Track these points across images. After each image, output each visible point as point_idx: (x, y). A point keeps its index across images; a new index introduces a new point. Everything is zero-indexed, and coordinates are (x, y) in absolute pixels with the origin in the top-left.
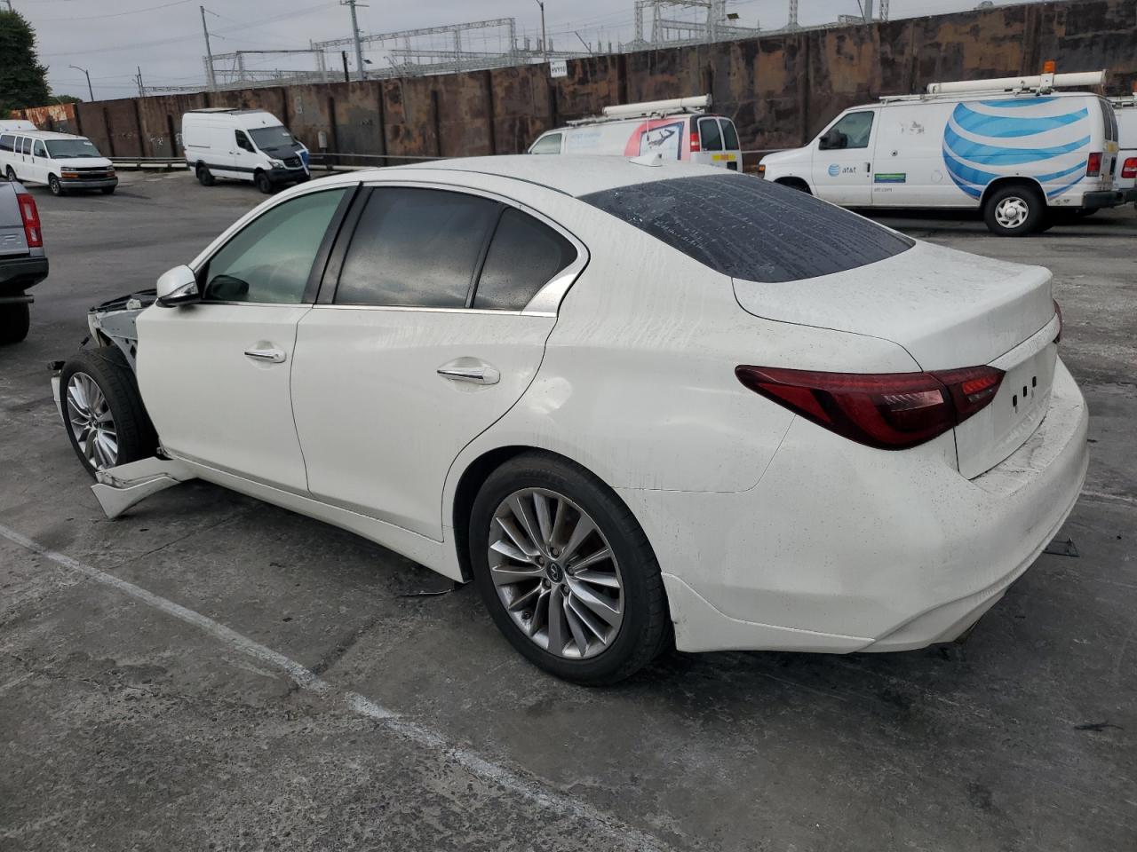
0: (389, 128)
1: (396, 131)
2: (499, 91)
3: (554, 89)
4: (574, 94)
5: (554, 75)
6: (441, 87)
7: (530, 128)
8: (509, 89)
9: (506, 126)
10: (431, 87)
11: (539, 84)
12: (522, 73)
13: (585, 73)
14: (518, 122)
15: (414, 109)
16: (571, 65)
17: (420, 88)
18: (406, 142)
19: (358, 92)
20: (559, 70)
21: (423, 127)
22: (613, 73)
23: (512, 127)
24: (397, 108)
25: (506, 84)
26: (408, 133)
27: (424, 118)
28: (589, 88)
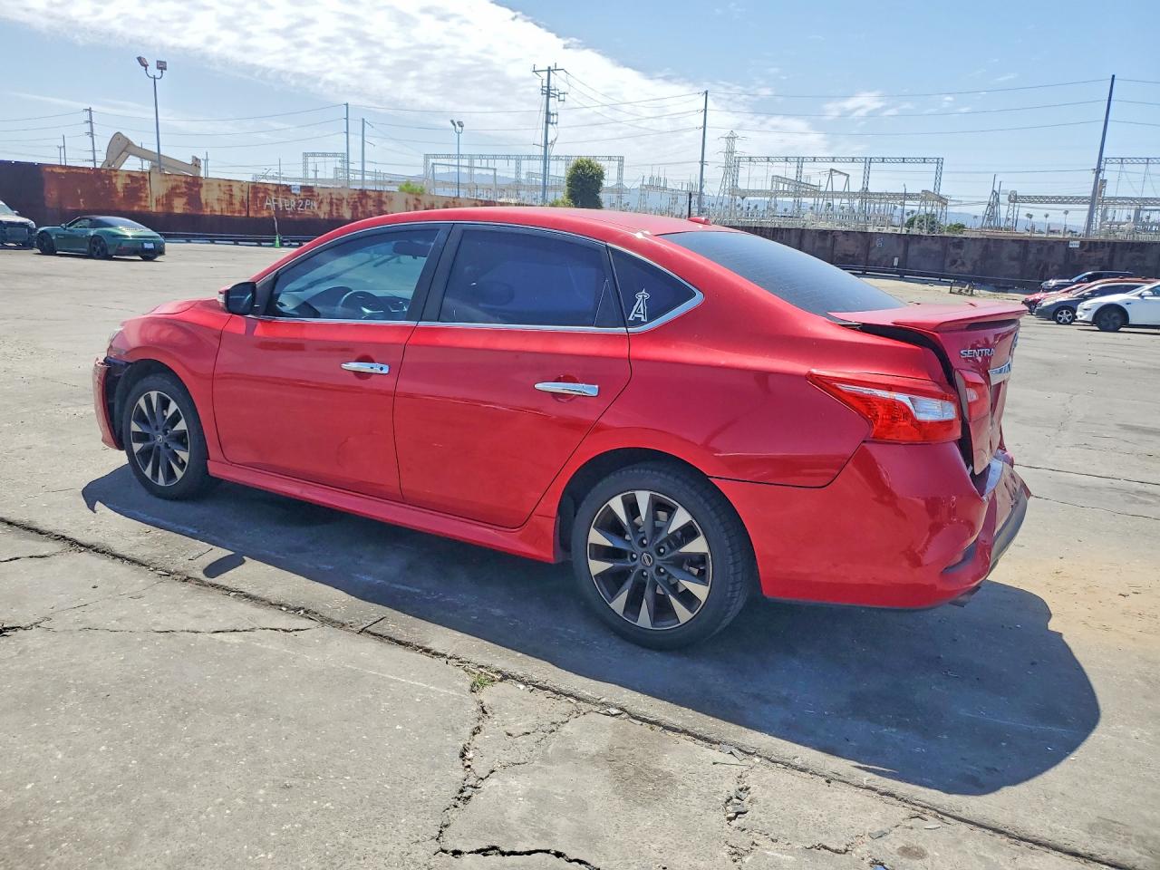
0: (948, 261)
1: (954, 262)
2: (1034, 250)
3: (1070, 252)
4: (1081, 256)
5: (1071, 246)
6: (991, 244)
7: (1050, 268)
8: (1040, 251)
9: (1033, 267)
10: (984, 244)
11: (1062, 249)
12: (1052, 244)
13: (1090, 247)
14: (1042, 266)
15: (972, 253)
16: (1083, 244)
17: (978, 243)
18: (961, 268)
19: (930, 241)
20: (1075, 245)
21: (975, 262)
22: (1108, 250)
23: (1037, 267)
24: (959, 251)
25: (1039, 247)
26: (963, 264)
27: (976, 257)
28: (1092, 254)
